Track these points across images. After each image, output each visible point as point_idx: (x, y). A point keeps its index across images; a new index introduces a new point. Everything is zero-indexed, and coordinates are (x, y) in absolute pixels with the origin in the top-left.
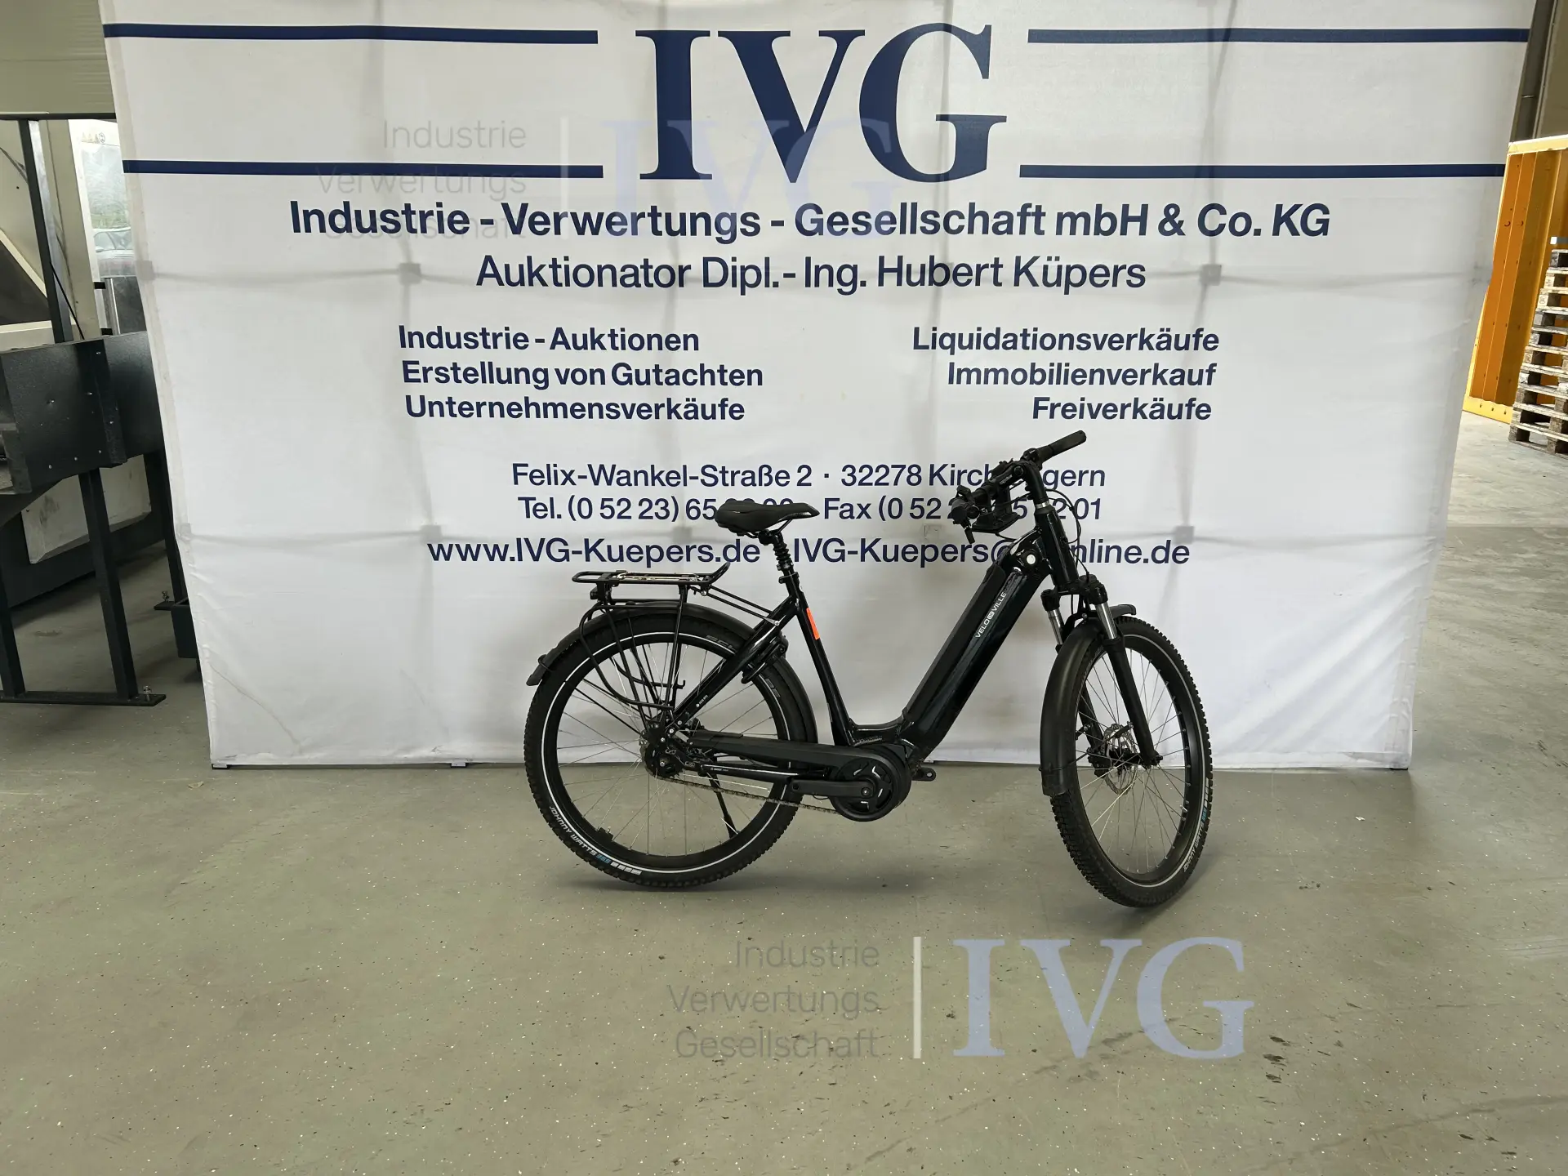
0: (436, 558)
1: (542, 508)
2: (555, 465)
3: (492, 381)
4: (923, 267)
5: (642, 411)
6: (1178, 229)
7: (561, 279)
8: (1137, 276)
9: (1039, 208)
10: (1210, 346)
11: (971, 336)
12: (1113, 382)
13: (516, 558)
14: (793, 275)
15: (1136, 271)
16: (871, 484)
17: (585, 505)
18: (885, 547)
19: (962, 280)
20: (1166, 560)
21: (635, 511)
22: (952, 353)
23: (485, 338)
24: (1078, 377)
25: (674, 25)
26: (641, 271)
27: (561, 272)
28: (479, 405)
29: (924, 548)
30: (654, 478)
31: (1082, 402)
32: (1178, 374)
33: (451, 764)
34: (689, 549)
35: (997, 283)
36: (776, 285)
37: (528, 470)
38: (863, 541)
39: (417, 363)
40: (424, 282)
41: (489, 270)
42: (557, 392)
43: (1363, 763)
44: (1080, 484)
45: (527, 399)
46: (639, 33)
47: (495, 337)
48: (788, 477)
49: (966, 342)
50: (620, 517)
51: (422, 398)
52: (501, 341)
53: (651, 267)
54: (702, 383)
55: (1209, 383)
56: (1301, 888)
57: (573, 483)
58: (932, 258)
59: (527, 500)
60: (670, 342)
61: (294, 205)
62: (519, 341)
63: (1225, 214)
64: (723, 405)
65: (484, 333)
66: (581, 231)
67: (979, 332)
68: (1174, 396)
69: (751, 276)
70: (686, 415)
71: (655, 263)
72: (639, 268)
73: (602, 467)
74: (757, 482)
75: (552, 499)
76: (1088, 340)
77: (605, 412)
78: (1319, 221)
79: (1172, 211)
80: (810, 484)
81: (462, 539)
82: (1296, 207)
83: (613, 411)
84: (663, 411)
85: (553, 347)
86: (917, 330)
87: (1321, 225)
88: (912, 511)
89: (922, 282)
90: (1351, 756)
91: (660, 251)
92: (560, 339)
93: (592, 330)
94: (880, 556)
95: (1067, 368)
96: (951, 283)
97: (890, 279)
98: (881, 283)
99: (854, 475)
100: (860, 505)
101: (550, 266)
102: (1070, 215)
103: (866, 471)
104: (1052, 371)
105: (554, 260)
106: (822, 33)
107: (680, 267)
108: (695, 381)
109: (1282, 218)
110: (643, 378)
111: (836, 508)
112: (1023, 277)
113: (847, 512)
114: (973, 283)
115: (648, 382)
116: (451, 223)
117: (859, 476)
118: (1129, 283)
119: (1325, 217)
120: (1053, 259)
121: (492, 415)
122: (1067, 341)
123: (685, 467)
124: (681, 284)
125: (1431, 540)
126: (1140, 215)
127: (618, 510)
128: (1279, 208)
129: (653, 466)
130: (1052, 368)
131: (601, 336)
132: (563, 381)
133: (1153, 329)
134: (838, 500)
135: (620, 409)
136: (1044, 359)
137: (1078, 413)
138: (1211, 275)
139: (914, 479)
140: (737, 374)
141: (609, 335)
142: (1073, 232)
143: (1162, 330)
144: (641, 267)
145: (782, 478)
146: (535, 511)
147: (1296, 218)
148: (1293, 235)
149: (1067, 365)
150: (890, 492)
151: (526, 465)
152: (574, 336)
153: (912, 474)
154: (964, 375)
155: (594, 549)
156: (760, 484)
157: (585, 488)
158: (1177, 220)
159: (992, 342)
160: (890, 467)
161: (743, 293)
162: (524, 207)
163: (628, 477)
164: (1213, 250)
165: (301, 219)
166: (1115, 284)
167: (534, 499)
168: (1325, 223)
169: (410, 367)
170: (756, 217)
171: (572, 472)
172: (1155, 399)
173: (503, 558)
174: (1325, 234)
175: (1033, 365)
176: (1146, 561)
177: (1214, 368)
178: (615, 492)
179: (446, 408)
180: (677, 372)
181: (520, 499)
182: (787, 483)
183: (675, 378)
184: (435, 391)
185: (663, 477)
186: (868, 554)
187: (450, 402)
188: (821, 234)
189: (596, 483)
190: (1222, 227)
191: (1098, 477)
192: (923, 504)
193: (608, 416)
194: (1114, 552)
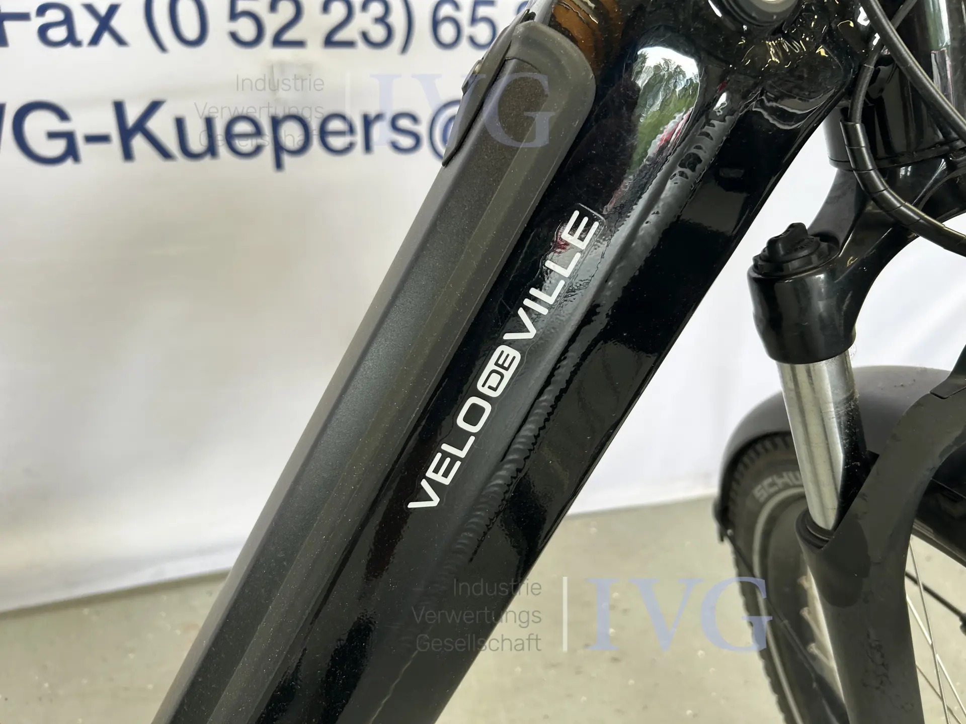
29: (276, 123)
88: (235, 26)
94: (171, 145)
113: (60, 27)
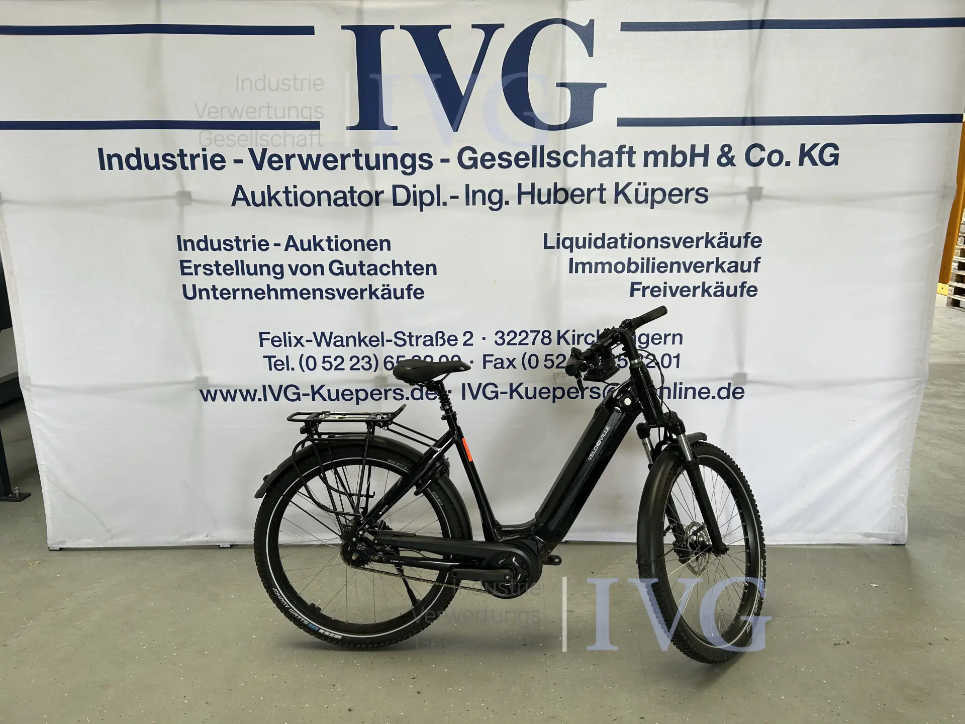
0: (206, 400)
1: (280, 363)
2: (289, 333)
3: (243, 274)
4: (549, 190)
5: (352, 294)
6: (731, 162)
7: (292, 201)
8: (702, 195)
9: (631, 148)
10: (756, 244)
11: (584, 239)
12: (687, 271)
13: (263, 399)
14: (457, 197)
15: (702, 192)
16: (516, 344)
17: (311, 361)
18: (527, 389)
19: (577, 199)
20: (728, 397)
21: (347, 365)
22: (571, 251)
23: (238, 243)
24: (662, 267)
25: (369, 21)
26: (349, 195)
27: (291, 196)
28: (235, 291)
29: (555, 389)
30: (360, 341)
31: (665, 285)
32: (733, 264)
33: (219, 545)
34: (386, 391)
35: (602, 202)
36: (445, 204)
37: (270, 336)
38: (511, 385)
39: (190, 261)
40: (194, 204)
41: (240, 196)
42: (290, 281)
43: (872, 540)
44: (665, 343)
45: (268, 286)
46: (344, 27)
47: (245, 242)
48: (456, 339)
49: (581, 244)
50: (336, 369)
51: (194, 286)
52: (250, 245)
53: (356, 192)
54: (394, 274)
55: (756, 271)
56: (835, 644)
57: (303, 346)
58: (555, 184)
59: (270, 357)
60: (370, 245)
61: (101, 151)
62: (263, 245)
63: (765, 151)
64: (409, 289)
65: (237, 240)
66: (305, 167)
67: (590, 236)
68: (731, 280)
69: (427, 198)
70: (382, 296)
71: (358, 189)
72: (347, 192)
73: (323, 334)
74: (434, 343)
75: (287, 357)
76: (668, 241)
77: (325, 294)
78: (831, 155)
79: (726, 149)
80: (472, 345)
81: (224, 386)
82: (815, 146)
83: (330, 294)
84: (366, 294)
85: (286, 249)
86: (546, 235)
87: (833, 158)
88: (546, 363)
89: (549, 201)
90: (865, 536)
91: (362, 181)
92: (291, 243)
93: (314, 237)
94: (524, 395)
95: (654, 261)
96: (569, 202)
97: (526, 199)
98: (519, 203)
99: (503, 338)
100: (508, 359)
101: (283, 192)
102: (653, 152)
103: (512, 335)
104: (643, 263)
105: (286, 188)
106: (474, 26)
107: (376, 192)
108: (389, 272)
109: (805, 153)
110: (351, 271)
111: (491, 361)
112: (621, 197)
113: (499, 364)
114: (585, 201)
115: (355, 273)
116: (213, 162)
117: (507, 339)
118: (697, 200)
119: (836, 152)
120: (642, 184)
121: (244, 298)
122: (653, 242)
123: (382, 333)
124: (377, 204)
125: (919, 381)
126: (703, 152)
127: (335, 364)
128: (803, 146)
129: (359, 333)
130: (643, 261)
131: (321, 241)
132: (294, 273)
133: (715, 233)
134: (492, 355)
135: (335, 293)
136: (637, 255)
137: (662, 293)
138: (755, 194)
139: (546, 341)
140: (418, 267)
141: (326, 241)
142: (656, 165)
143: (721, 233)
144: (349, 192)
145: (452, 340)
146: (275, 365)
147: (815, 153)
148: (813, 165)
149: (654, 259)
150: (529, 350)
151: (269, 333)
152: (302, 241)
153: (545, 337)
154: (580, 266)
155: (318, 392)
156: (437, 345)
157: (311, 349)
158: (730, 155)
159: (599, 243)
160: (529, 332)
161: (421, 210)
162: (264, 151)
163: (342, 341)
164: (756, 177)
165: (105, 160)
166: (686, 201)
167: (275, 357)
168: (836, 156)
169: (185, 264)
170: (430, 156)
171: (301, 337)
172: (717, 283)
173: (253, 400)
174: (836, 164)
175: (629, 259)
176: (713, 398)
177: (759, 260)
178: (333, 351)
179: (211, 293)
180: (375, 266)
181: (264, 357)
182: (456, 344)
183: (375, 270)
184: (203, 281)
185: (367, 340)
186: (515, 394)
187: (214, 289)
188: (476, 168)
189: (319, 345)
190: (762, 160)
191: (677, 338)
192: (554, 358)
193: (327, 297)
194: (690, 392)
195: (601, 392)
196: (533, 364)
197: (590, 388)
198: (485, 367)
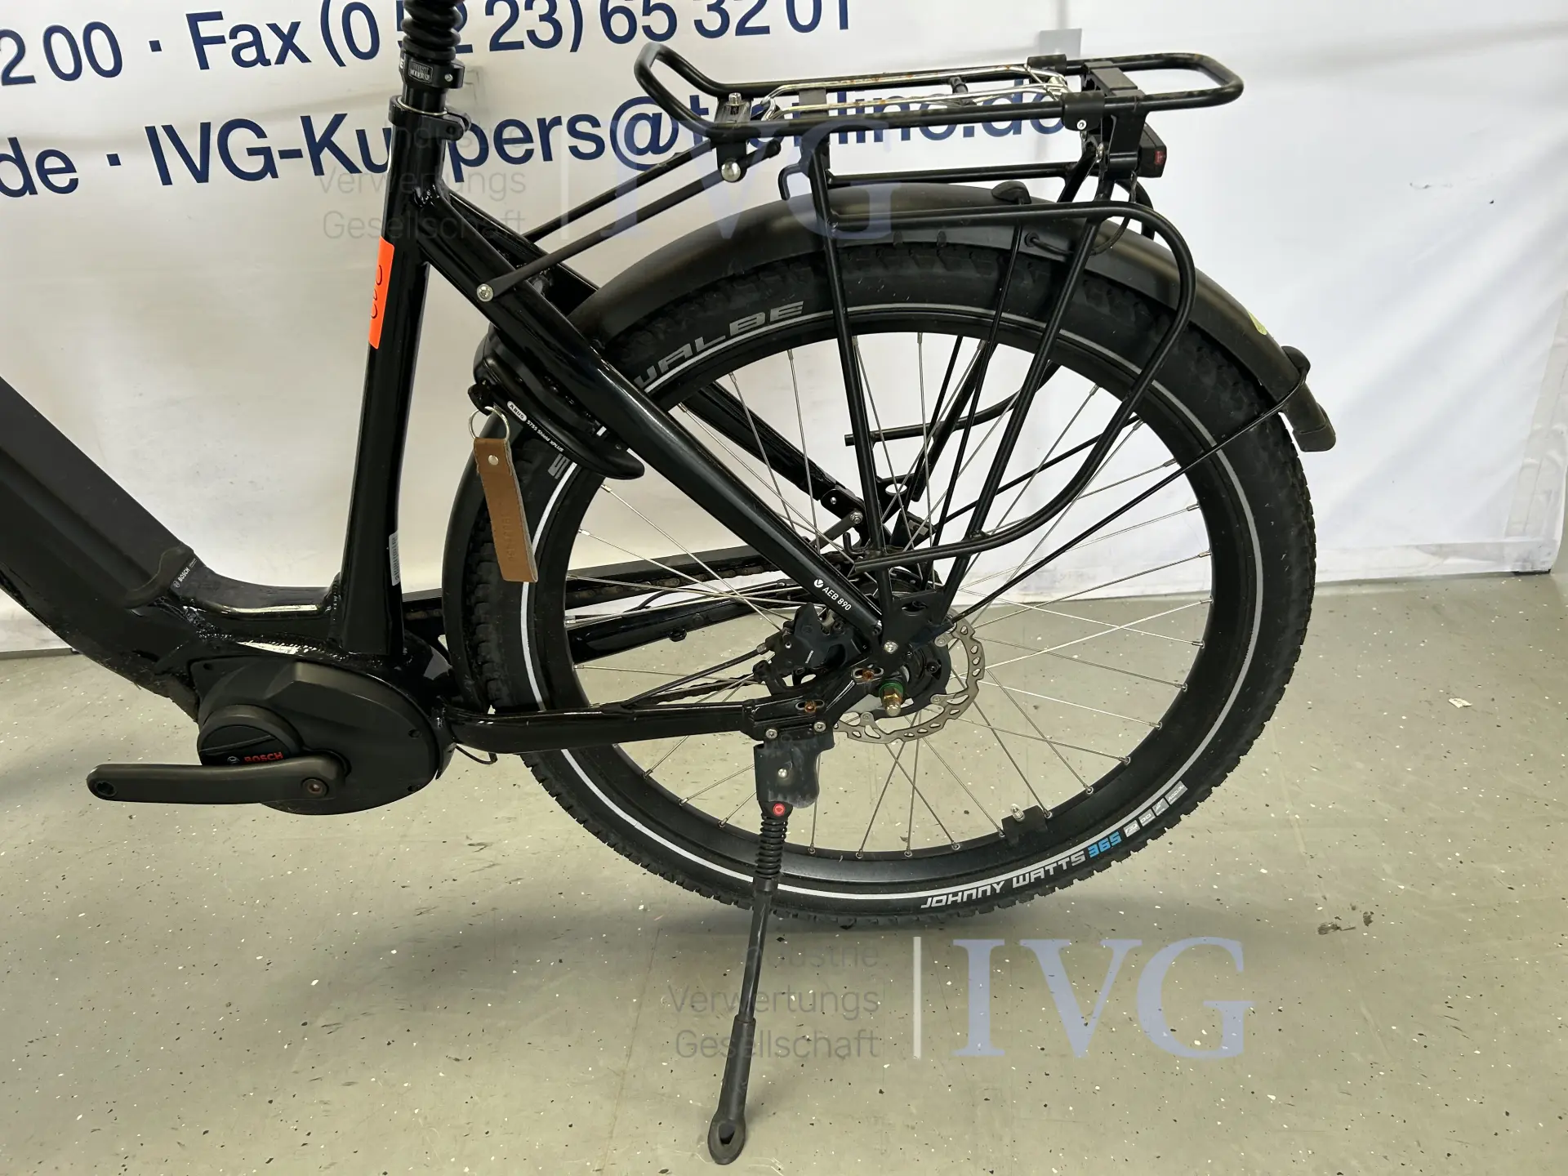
18: (361, 135)
38: (307, 122)
100: (274, 28)
111: (220, 40)
113: (250, 48)
134: (217, 16)
176: (970, 131)
186: (326, 156)
195: (604, 133)
196: (364, 43)
197: (565, 121)
198: (204, 65)
